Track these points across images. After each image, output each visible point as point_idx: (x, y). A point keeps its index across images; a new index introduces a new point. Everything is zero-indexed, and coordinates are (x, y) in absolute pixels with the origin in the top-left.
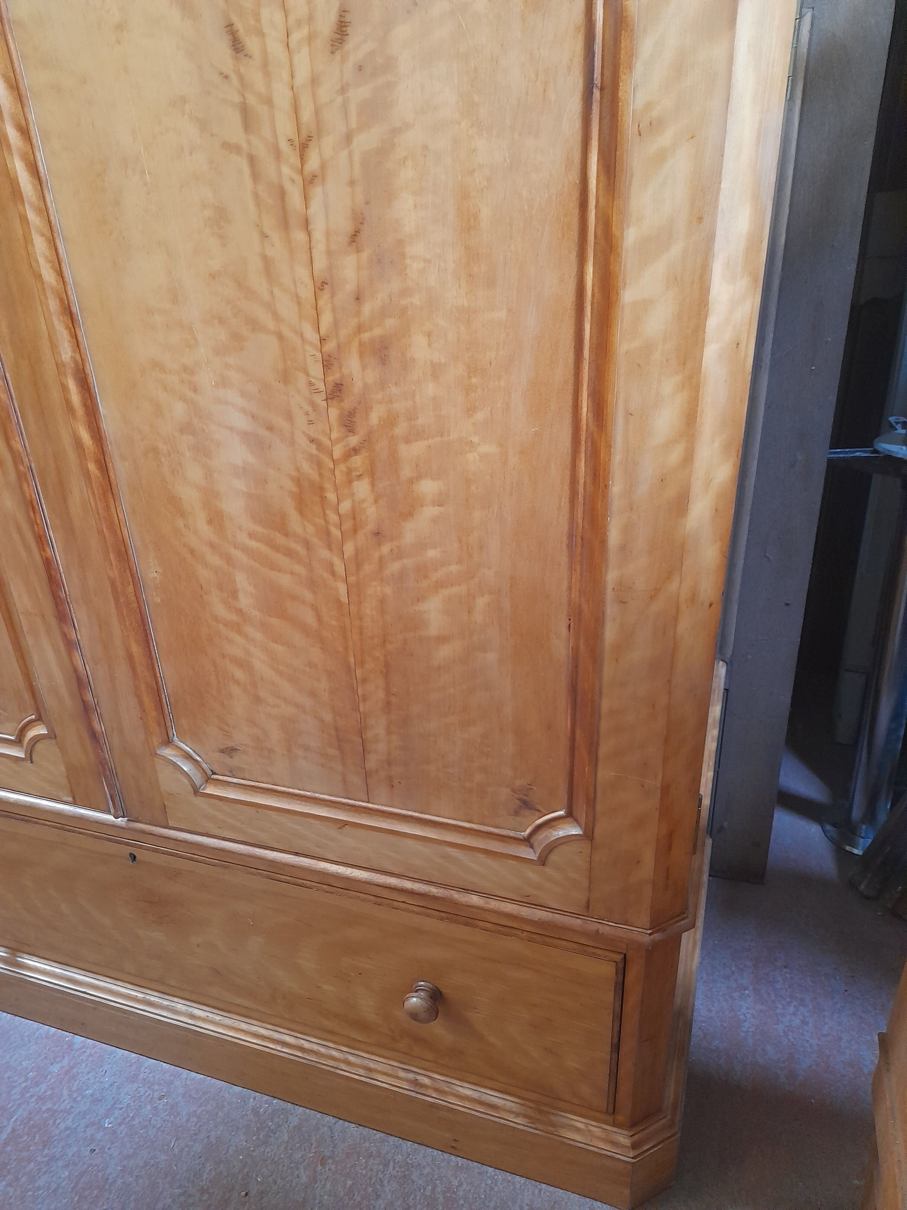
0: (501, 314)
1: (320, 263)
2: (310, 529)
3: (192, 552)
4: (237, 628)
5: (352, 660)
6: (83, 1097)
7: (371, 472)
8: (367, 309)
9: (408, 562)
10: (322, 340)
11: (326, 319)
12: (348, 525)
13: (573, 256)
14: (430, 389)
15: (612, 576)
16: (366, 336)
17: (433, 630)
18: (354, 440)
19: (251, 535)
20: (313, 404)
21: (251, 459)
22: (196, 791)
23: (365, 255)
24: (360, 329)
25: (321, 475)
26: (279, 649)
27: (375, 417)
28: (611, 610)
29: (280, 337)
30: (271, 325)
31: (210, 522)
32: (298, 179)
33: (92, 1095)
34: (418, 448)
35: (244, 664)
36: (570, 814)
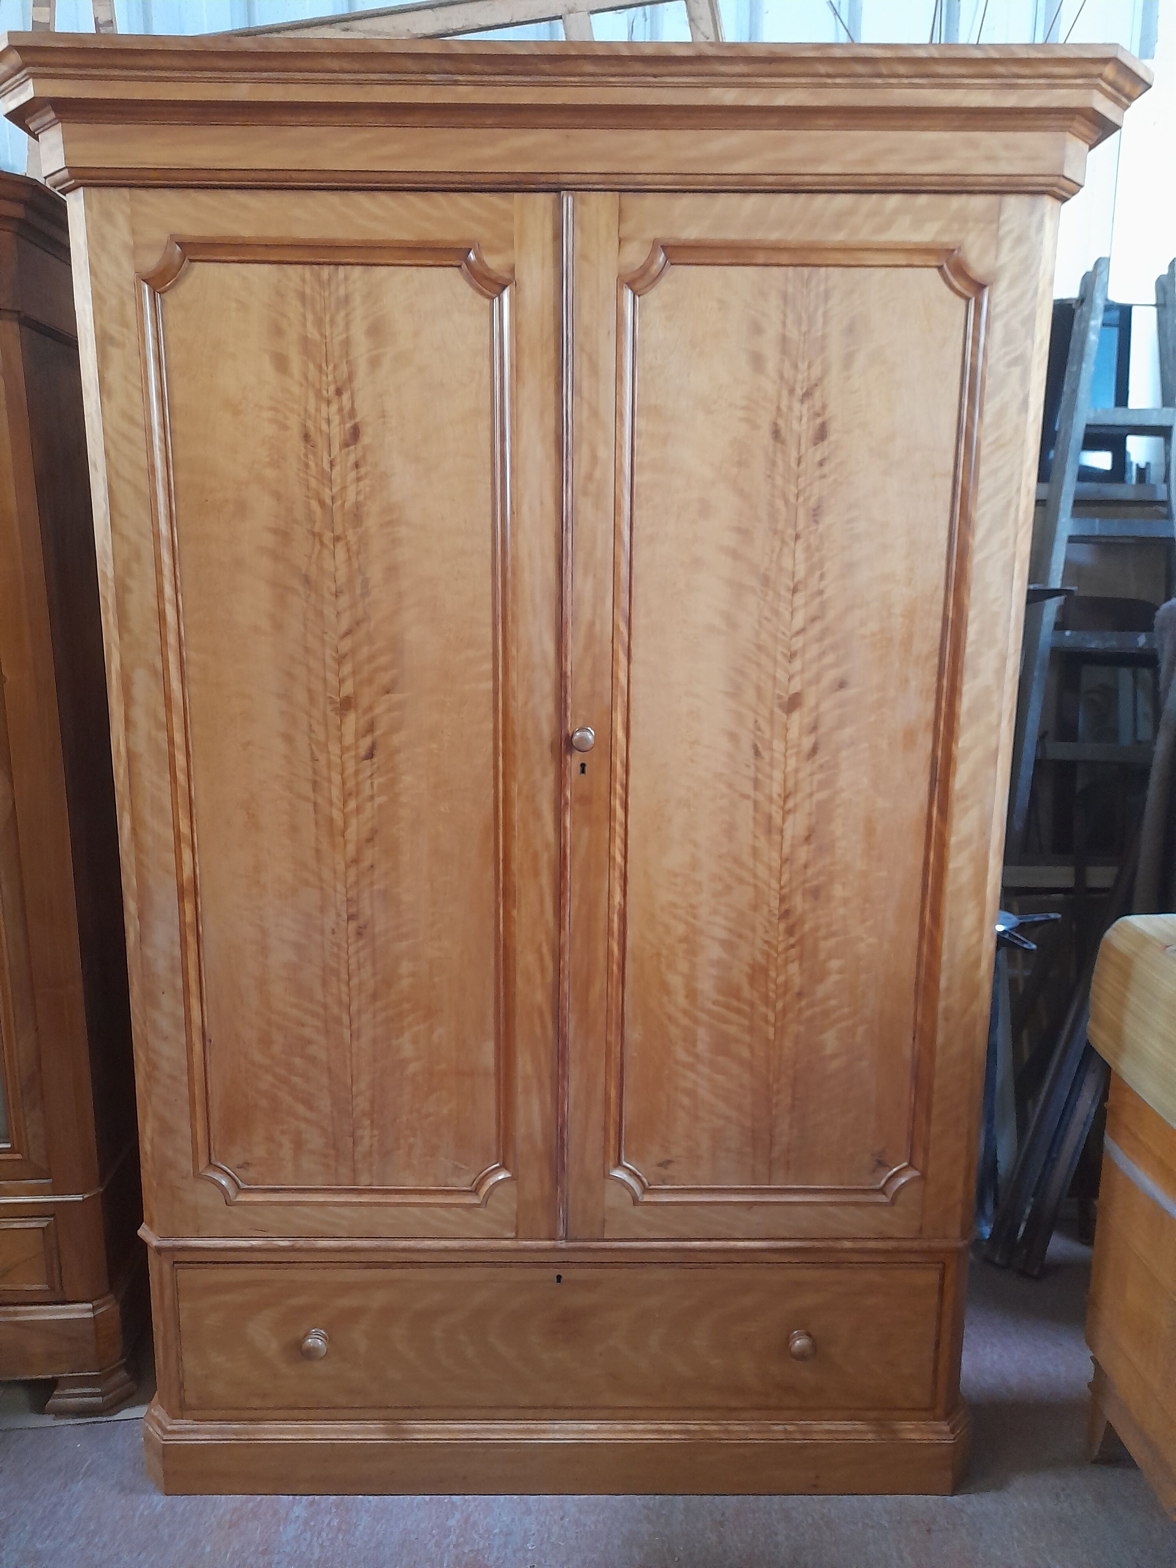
0: (884, 874)
1: (786, 849)
2: (756, 995)
3: (670, 1018)
4: (691, 1067)
5: (771, 1079)
6: (495, 1535)
7: (801, 958)
8: (810, 872)
9: (817, 1009)
10: (781, 888)
11: (785, 877)
12: (780, 990)
13: (922, 847)
14: (842, 911)
15: (941, 1005)
16: (807, 885)
17: (829, 1051)
18: (792, 940)
19: (715, 1003)
20: (770, 922)
21: (724, 955)
22: (636, 1202)
23: (812, 846)
24: (804, 882)
25: (768, 962)
26: (720, 1078)
27: (807, 927)
28: (941, 1023)
29: (756, 886)
30: (752, 880)
31: (687, 997)
32: (781, 812)
33: (501, 1532)
34: (831, 943)
35: (691, 1093)
36: (911, 1165)
